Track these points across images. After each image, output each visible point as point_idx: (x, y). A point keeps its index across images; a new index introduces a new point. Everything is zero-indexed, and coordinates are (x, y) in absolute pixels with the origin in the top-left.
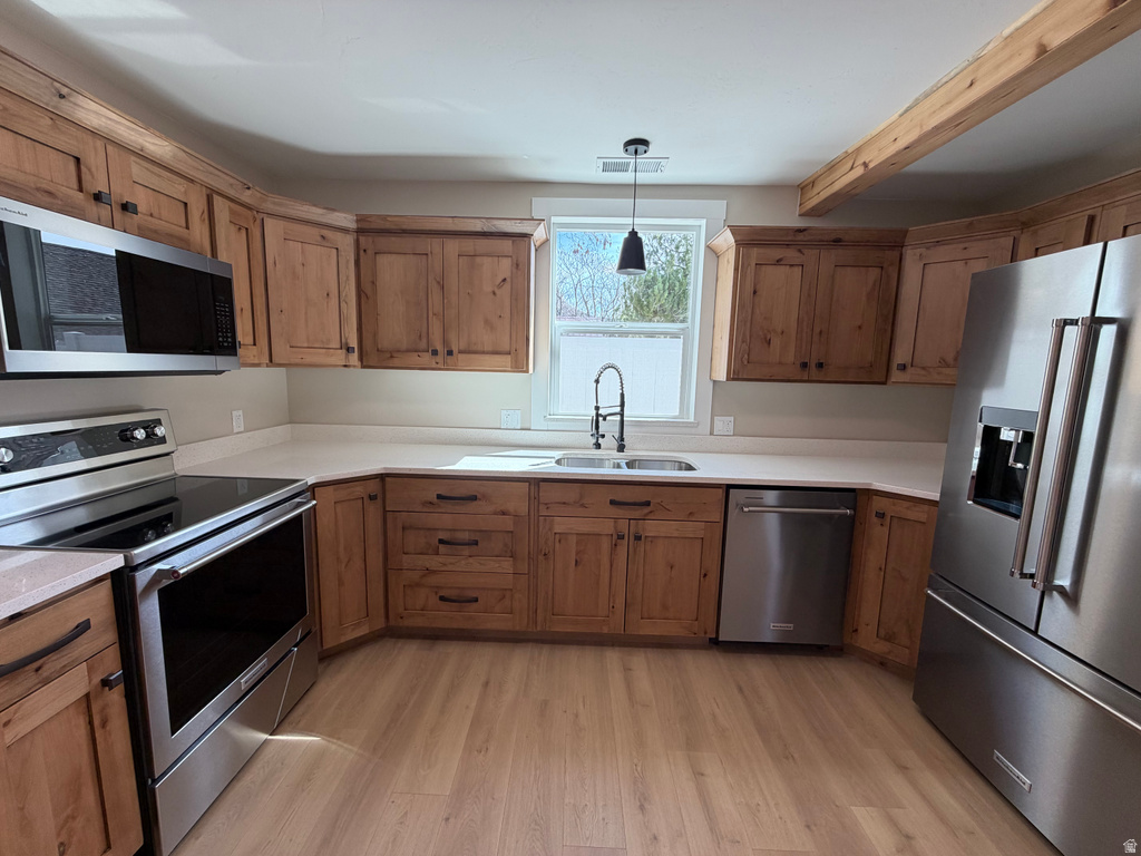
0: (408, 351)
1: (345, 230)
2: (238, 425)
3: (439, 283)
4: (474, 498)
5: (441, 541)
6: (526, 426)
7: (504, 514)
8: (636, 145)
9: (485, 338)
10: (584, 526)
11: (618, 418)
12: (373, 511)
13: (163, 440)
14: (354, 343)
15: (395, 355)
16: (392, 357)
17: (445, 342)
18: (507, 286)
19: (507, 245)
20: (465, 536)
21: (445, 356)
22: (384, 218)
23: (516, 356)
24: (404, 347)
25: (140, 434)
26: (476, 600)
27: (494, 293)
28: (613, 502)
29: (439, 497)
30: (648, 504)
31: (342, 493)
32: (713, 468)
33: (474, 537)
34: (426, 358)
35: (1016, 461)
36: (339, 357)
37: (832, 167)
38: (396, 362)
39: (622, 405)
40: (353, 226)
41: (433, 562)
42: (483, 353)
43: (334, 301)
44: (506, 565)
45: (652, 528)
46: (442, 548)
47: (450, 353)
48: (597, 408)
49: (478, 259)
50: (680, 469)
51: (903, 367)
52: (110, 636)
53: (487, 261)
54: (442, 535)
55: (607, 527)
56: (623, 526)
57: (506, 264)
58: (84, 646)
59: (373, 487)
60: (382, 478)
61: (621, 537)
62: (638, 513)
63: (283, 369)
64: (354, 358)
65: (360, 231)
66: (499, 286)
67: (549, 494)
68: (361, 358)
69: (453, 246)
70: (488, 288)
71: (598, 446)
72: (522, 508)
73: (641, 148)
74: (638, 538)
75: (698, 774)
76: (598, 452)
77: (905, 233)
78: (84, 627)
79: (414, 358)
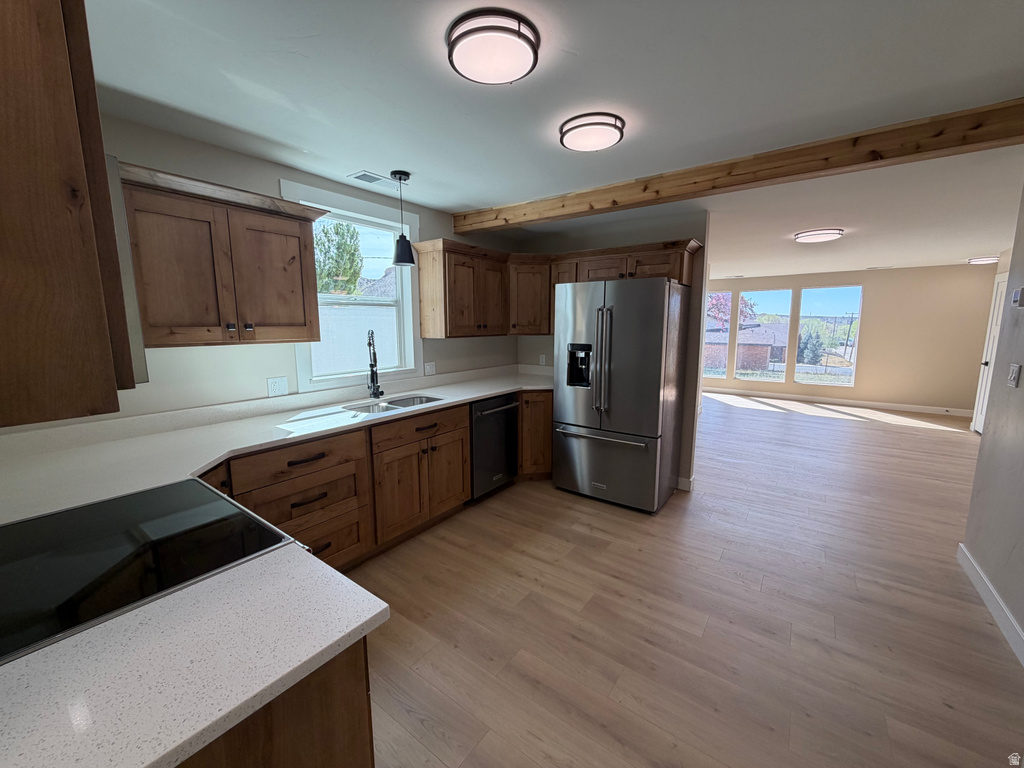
3: (226, 254)
5: (293, 506)
6: (295, 390)
7: (347, 461)
8: (401, 175)
9: (279, 312)
10: (401, 453)
15: (175, 330)
16: (172, 333)
17: (239, 315)
18: (297, 263)
20: (317, 492)
21: (239, 328)
26: (329, 545)
27: (285, 270)
28: (417, 430)
29: (290, 464)
30: (435, 425)
32: (450, 396)
33: (322, 491)
34: (218, 332)
35: (582, 364)
37: (480, 212)
38: (178, 338)
42: (279, 325)
44: (353, 503)
45: (439, 441)
46: (295, 512)
47: (249, 327)
48: (372, 365)
49: (266, 236)
50: (421, 403)
51: (514, 326)
53: (275, 238)
54: (294, 500)
55: (415, 449)
57: (294, 243)
59: (222, 472)
60: (228, 463)
61: (425, 452)
62: (431, 433)
66: (290, 264)
70: (278, 264)
72: (362, 453)
73: (403, 177)
74: (434, 449)
75: (523, 552)
77: (509, 255)
79: (202, 332)
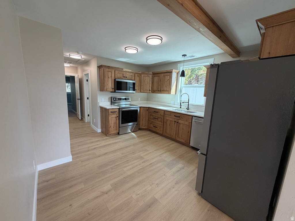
0: (156, 91)
1: (151, 74)
2: (139, 100)
3: (160, 81)
4: (158, 112)
6: (174, 104)
7: (161, 115)
9: (165, 89)
10: (170, 119)
11: (188, 103)
12: (147, 112)
13: (129, 100)
14: (151, 90)
17: (160, 89)
18: (169, 80)
19: (169, 74)
22: (155, 72)
23: (169, 91)
24: (156, 90)
25: (127, 99)
26: (157, 127)
28: (175, 116)
29: (154, 111)
30: (180, 117)
31: (144, 109)
33: (158, 118)
36: (148, 91)
38: (155, 92)
39: (189, 101)
40: (152, 73)
41: (153, 121)
42: (165, 91)
43: (149, 84)
44: (160, 123)
45: (180, 121)
46: (154, 119)
47: (161, 91)
48: (181, 101)
52: (118, 113)
53: (166, 76)
54: (154, 117)
55: (174, 120)
56: (176, 120)
57: (169, 77)
58: (116, 113)
59: (147, 109)
60: (149, 108)
61: (175, 122)
62: (178, 118)
63: (147, 93)
64: (150, 92)
65: (153, 74)
66: (168, 80)
67: (166, 113)
68: (151, 92)
69: (162, 75)
70: (166, 81)
71: (181, 108)
72: (163, 115)
73: (185, 56)
74: (178, 122)
76: (181, 109)
78: (116, 112)
